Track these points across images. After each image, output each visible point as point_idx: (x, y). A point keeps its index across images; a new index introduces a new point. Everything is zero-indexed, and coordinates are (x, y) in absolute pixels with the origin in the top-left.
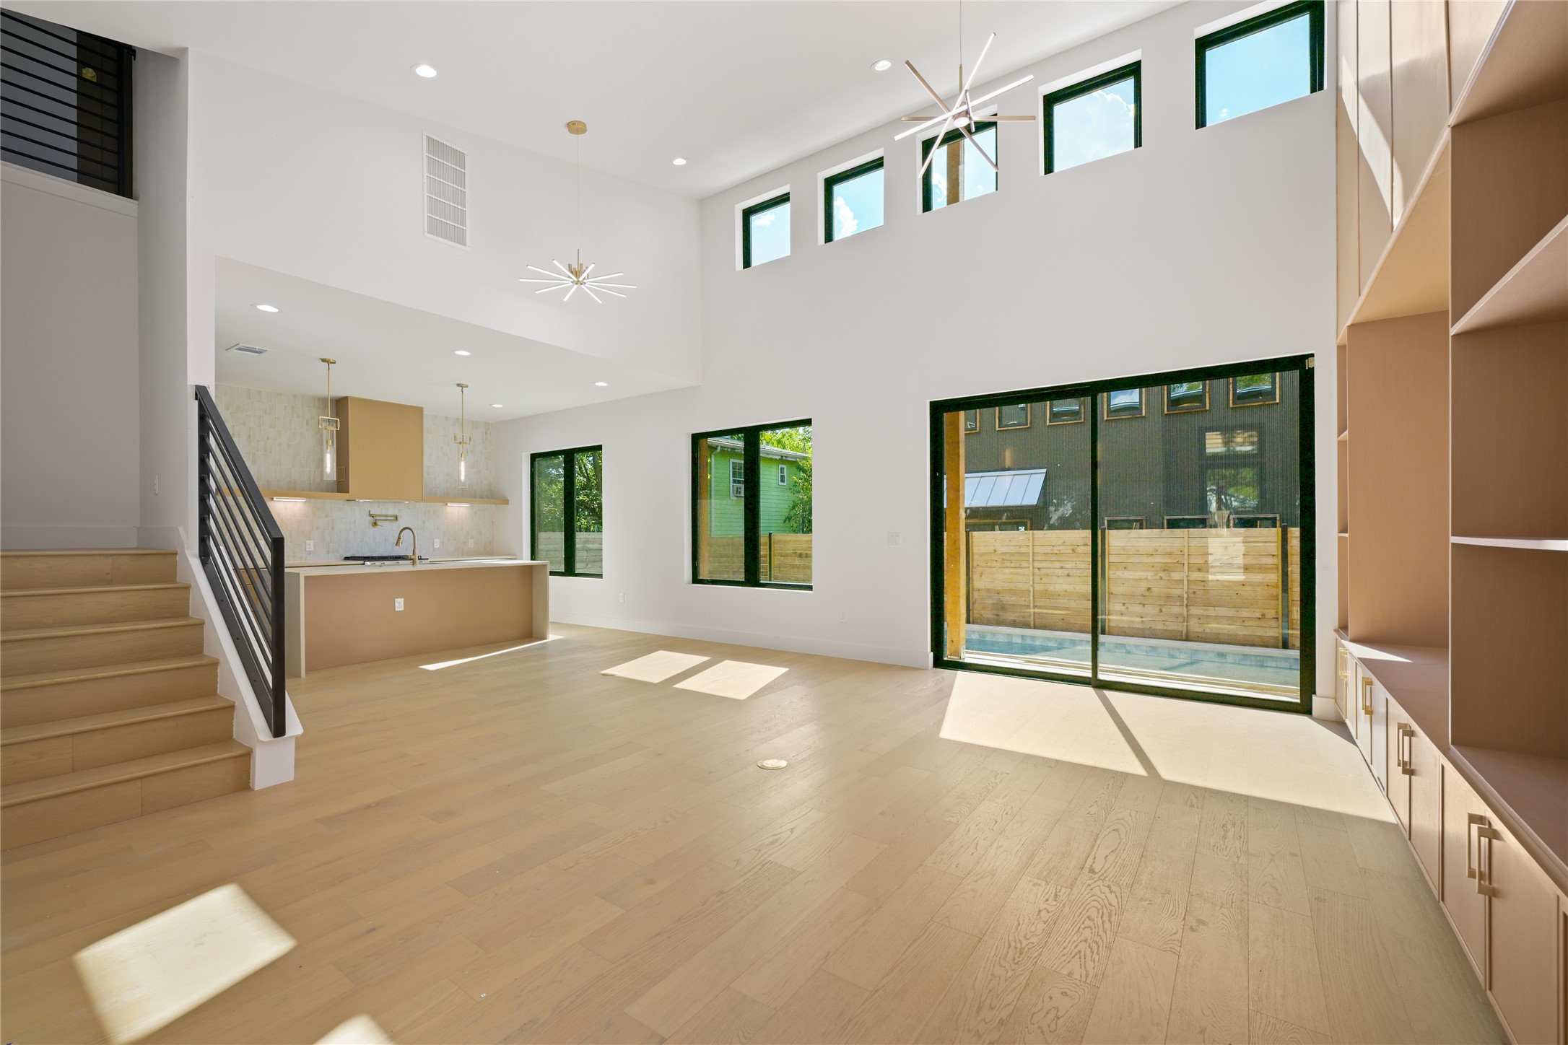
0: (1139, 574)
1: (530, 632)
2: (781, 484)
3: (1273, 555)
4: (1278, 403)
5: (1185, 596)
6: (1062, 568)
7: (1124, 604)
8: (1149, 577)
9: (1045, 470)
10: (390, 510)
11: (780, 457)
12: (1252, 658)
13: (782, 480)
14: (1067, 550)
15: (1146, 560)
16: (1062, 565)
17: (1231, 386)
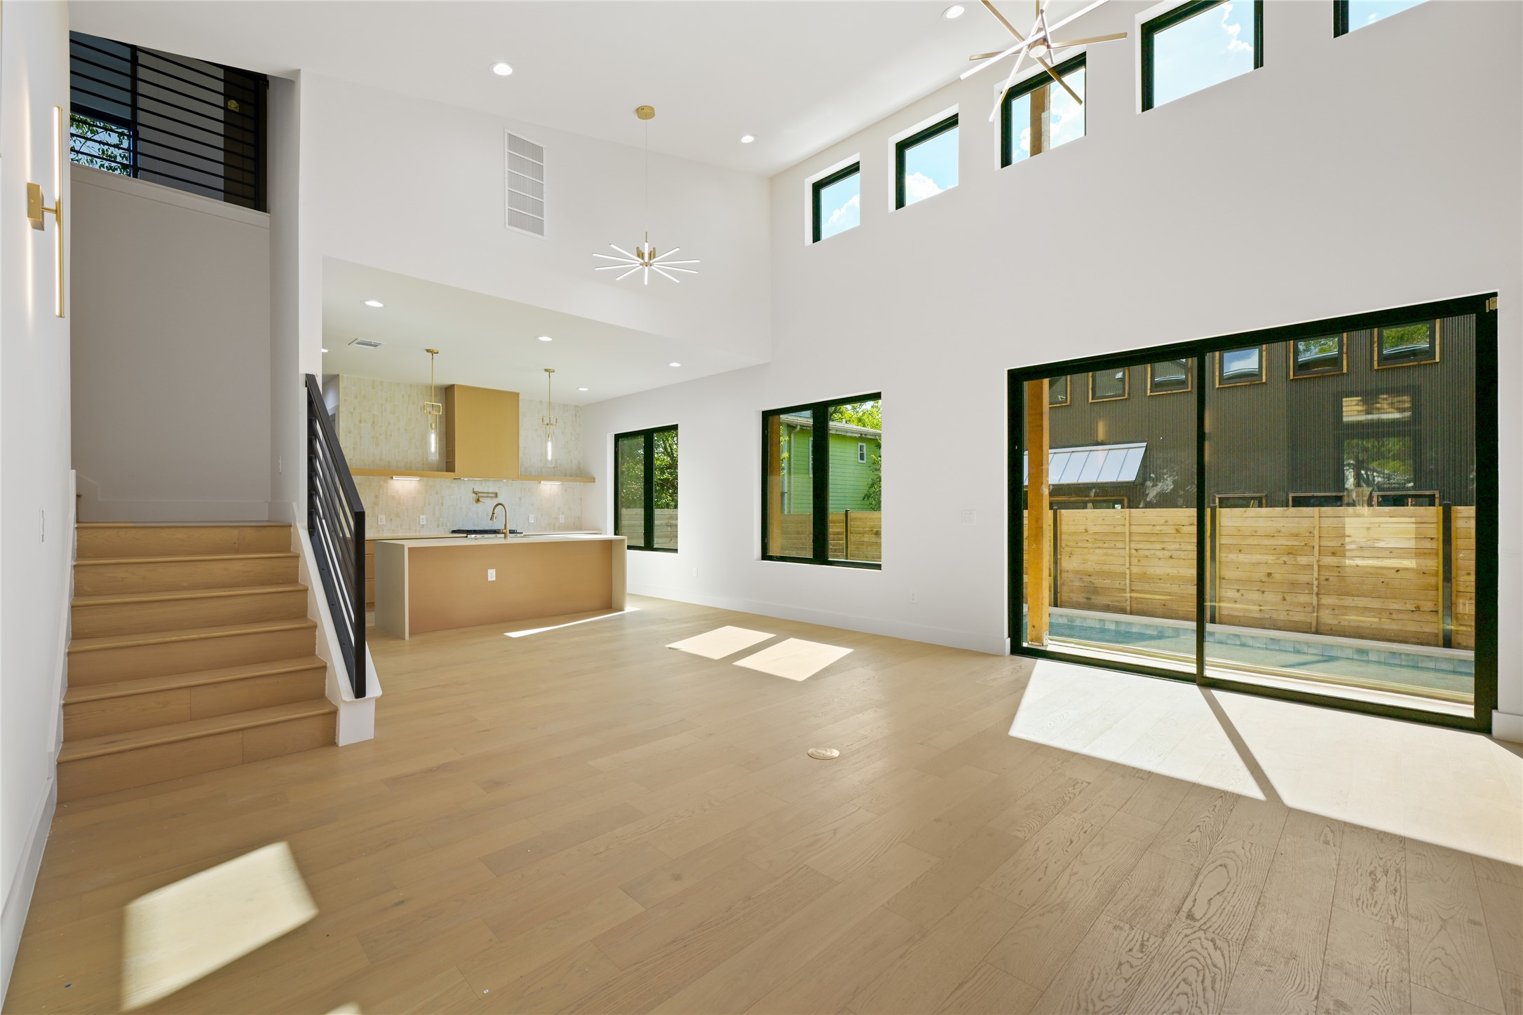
0: (1257, 558)
1: (609, 603)
2: (860, 461)
3: (1432, 539)
4: (1437, 363)
5: (1316, 583)
6: (1163, 549)
7: (1238, 591)
8: (1270, 561)
9: (1145, 444)
10: (490, 487)
11: (859, 435)
12: (1403, 657)
13: (862, 458)
14: (1171, 530)
15: (1266, 542)
16: (1164, 546)
17: (1376, 345)
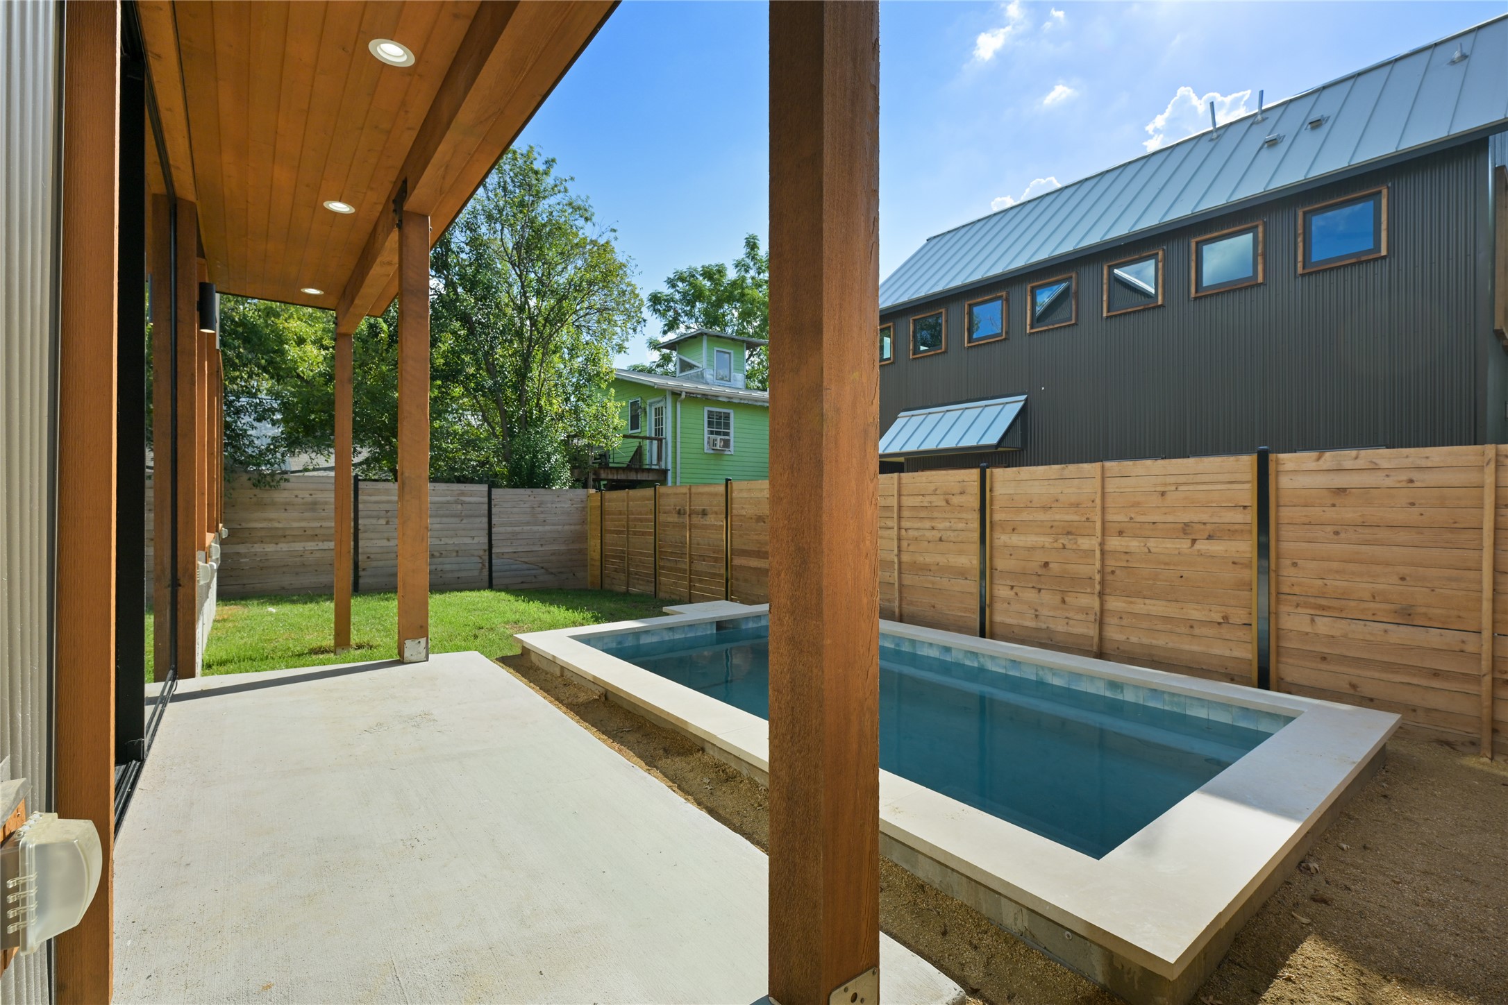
0: (1031, 540)
5: (1098, 577)
6: (933, 528)
8: (1047, 545)
9: (1024, 397)
17: (1300, 239)
